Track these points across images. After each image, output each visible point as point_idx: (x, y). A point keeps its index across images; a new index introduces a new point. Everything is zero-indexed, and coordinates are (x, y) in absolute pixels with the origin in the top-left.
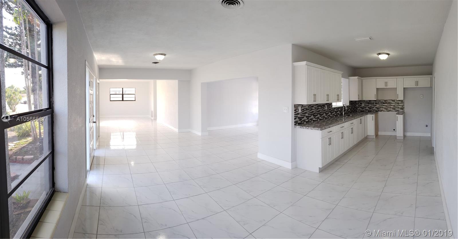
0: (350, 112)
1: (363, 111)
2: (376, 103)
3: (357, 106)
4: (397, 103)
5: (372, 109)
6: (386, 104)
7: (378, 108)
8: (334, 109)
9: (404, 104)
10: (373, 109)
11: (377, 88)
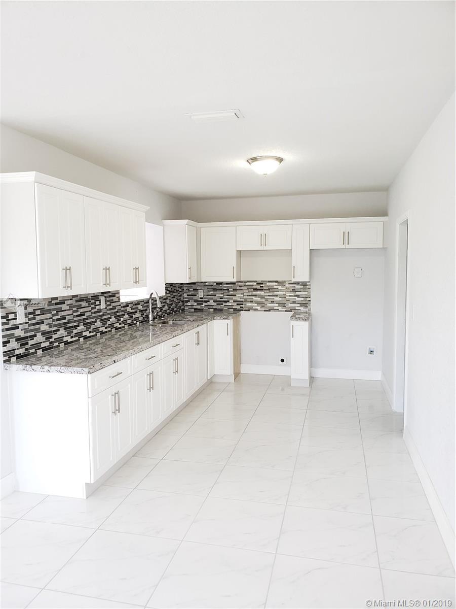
0: (168, 314)
1: (201, 310)
2: (235, 290)
3: (185, 295)
4: (291, 289)
5: (224, 304)
6: (262, 293)
7: (239, 303)
8: (124, 307)
9: (309, 293)
10: (227, 304)
11: (237, 249)
